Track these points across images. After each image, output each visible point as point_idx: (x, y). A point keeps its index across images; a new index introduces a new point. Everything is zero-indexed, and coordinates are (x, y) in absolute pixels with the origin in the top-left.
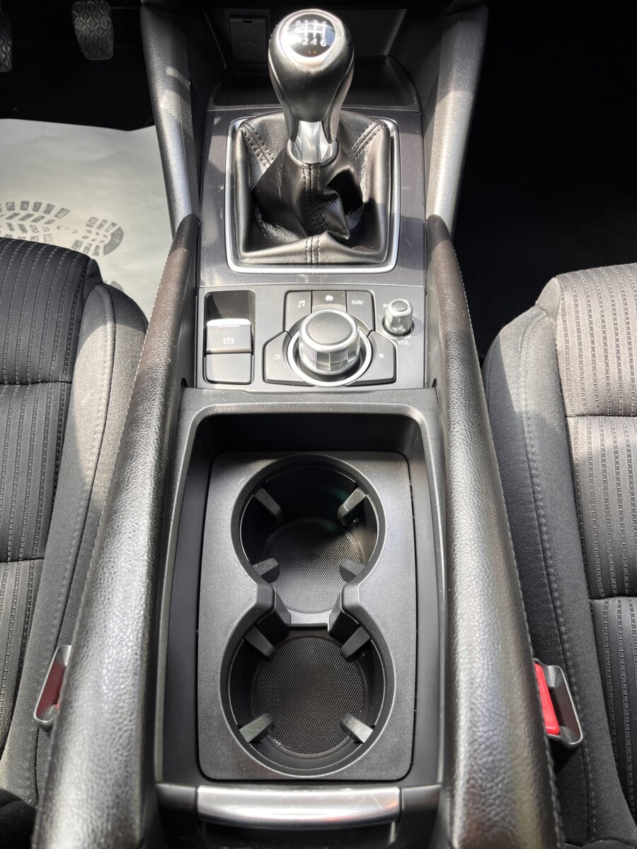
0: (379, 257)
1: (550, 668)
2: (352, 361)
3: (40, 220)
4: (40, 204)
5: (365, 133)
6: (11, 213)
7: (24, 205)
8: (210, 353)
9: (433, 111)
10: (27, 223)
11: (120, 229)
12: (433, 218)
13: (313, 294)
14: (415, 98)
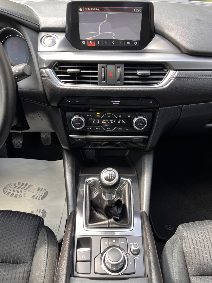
0: (128, 225)
2: (122, 265)
3: (23, 188)
4: (24, 183)
5: (123, 183)
6: (15, 186)
7: (19, 184)
8: (78, 261)
9: (141, 178)
11: (47, 191)
12: (143, 211)
13: (109, 239)
14: (135, 172)
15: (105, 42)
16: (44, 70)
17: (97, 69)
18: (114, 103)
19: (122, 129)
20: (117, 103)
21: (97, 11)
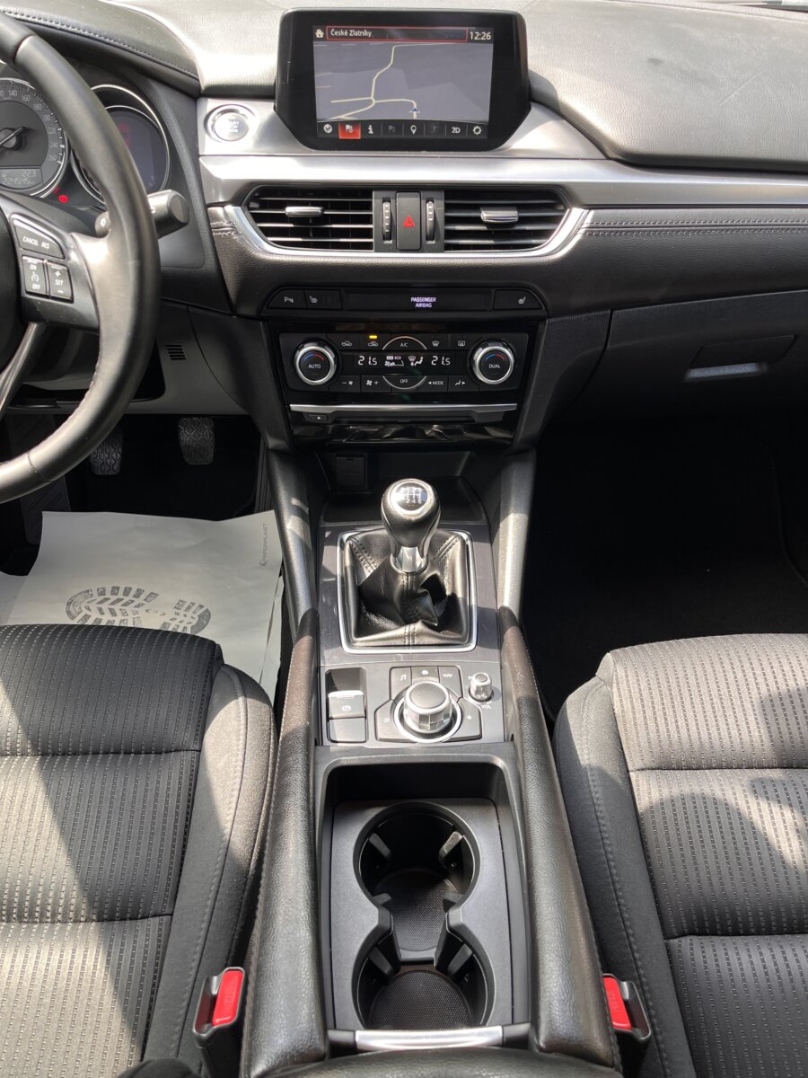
0: (463, 640)
1: (625, 984)
2: (447, 721)
3: (129, 604)
4: (131, 589)
5: (446, 543)
6: (102, 597)
7: (115, 590)
8: (332, 719)
9: (499, 527)
10: (117, 607)
11: (207, 610)
12: (504, 609)
13: (412, 668)
14: (483, 515)
15: (391, 128)
16: (219, 210)
17: (368, 206)
18: (417, 305)
19: (442, 383)
20: (428, 305)
21: (366, 37)
